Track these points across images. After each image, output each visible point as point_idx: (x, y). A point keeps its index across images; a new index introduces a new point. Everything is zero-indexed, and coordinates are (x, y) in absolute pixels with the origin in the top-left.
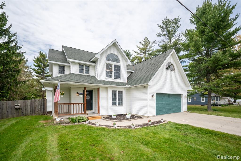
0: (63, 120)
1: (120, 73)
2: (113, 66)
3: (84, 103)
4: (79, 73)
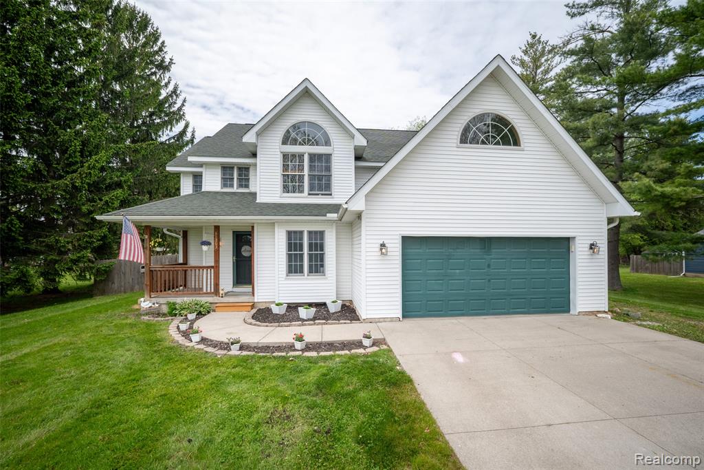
0: (157, 305)
1: (331, 175)
2: (306, 158)
3: (212, 267)
4: (222, 188)
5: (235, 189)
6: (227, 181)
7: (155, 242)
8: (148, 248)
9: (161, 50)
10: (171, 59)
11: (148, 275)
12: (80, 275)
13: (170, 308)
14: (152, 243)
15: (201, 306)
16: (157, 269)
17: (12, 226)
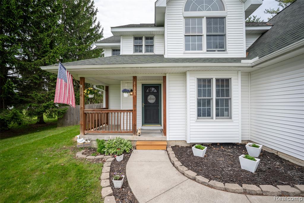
0: (89, 141)
1: (225, 35)
2: (204, 21)
3: (131, 111)
4: (134, 53)
5: (144, 53)
6: (137, 48)
7: (87, 91)
8: (83, 95)
9: (92, 5)
10: (96, 9)
11: (83, 117)
12: (50, 115)
13: (100, 145)
14: (86, 91)
15: (125, 145)
16: (89, 112)
17: (10, 85)
